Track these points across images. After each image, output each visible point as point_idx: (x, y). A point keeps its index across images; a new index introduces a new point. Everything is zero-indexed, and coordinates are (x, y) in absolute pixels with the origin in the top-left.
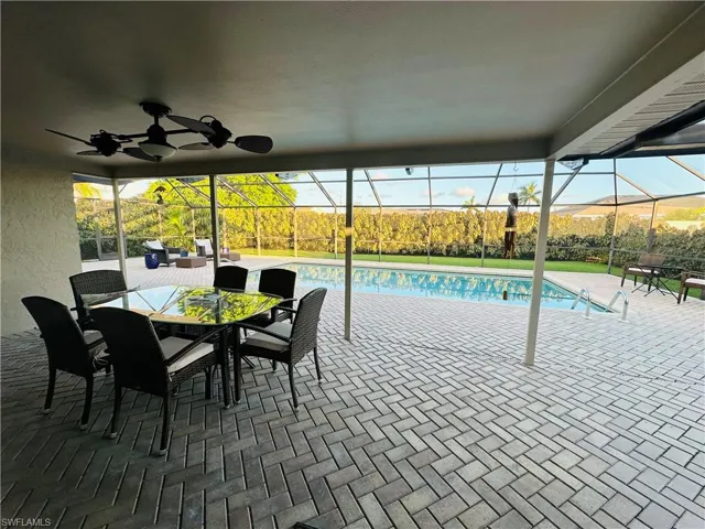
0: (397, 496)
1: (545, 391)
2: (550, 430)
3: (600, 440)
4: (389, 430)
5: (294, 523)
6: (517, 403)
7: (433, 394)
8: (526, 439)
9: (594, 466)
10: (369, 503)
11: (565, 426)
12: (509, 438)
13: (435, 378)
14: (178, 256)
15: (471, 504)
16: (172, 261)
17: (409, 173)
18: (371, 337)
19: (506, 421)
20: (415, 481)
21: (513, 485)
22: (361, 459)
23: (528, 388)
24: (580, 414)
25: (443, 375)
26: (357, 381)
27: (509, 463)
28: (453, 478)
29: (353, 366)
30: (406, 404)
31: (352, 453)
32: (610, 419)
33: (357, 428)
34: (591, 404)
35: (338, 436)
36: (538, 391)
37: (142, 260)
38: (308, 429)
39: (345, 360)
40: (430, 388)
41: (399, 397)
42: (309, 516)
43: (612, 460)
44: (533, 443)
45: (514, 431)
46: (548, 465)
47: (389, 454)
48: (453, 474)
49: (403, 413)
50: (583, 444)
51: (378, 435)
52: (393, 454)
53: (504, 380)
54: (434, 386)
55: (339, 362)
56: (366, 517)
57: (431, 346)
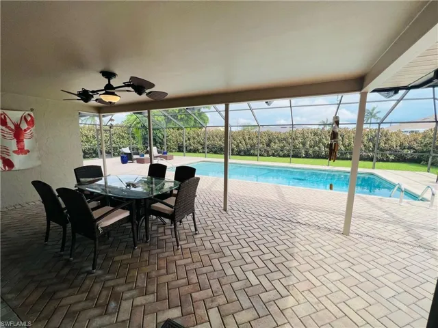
0: (232, 312)
1: (354, 254)
2: (350, 282)
3: (387, 293)
4: (238, 270)
5: (166, 319)
6: (330, 261)
7: (272, 249)
8: (330, 285)
9: (378, 311)
10: (214, 314)
11: (363, 280)
12: (318, 284)
13: (276, 239)
14: (138, 157)
15: (279, 324)
16: (135, 159)
17: (269, 105)
18: (241, 209)
19: (319, 272)
20: (246, 304)
21: (312, 316)
22: (216, 285)
23: (341, 251)
24: (376, 273)
25: (282, 238)
26: (225, 237)
27: (313, 300)
28: (271, 305)
29: (225, 227)
30: (252, 254)
31: (211, 281)
32: (400, 278)
33: (217, 266)
34: (387, 266)
35: (204, 270)
36: (348, 254)
37: (119, 159)
38: (188, 264)
39: (221, 223)
40: (271, 245)
41: (249, 249)
42: (176, 316)
43: (393, 308)
44: (334, 289)
45: (323, 279)
46: (342, 306)
47: (234, 285)
48: (273, 303)
49: (249, 260)
50: (373, 294)
51: (229, 272)
52: (236, 285)
53: (325, 244)
54: (275, 244)
55: (217, 225)
56: (209, 321)
57: (279, 218)
